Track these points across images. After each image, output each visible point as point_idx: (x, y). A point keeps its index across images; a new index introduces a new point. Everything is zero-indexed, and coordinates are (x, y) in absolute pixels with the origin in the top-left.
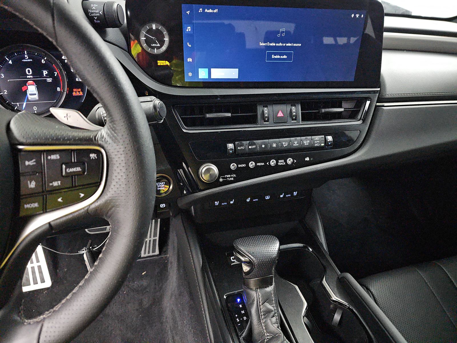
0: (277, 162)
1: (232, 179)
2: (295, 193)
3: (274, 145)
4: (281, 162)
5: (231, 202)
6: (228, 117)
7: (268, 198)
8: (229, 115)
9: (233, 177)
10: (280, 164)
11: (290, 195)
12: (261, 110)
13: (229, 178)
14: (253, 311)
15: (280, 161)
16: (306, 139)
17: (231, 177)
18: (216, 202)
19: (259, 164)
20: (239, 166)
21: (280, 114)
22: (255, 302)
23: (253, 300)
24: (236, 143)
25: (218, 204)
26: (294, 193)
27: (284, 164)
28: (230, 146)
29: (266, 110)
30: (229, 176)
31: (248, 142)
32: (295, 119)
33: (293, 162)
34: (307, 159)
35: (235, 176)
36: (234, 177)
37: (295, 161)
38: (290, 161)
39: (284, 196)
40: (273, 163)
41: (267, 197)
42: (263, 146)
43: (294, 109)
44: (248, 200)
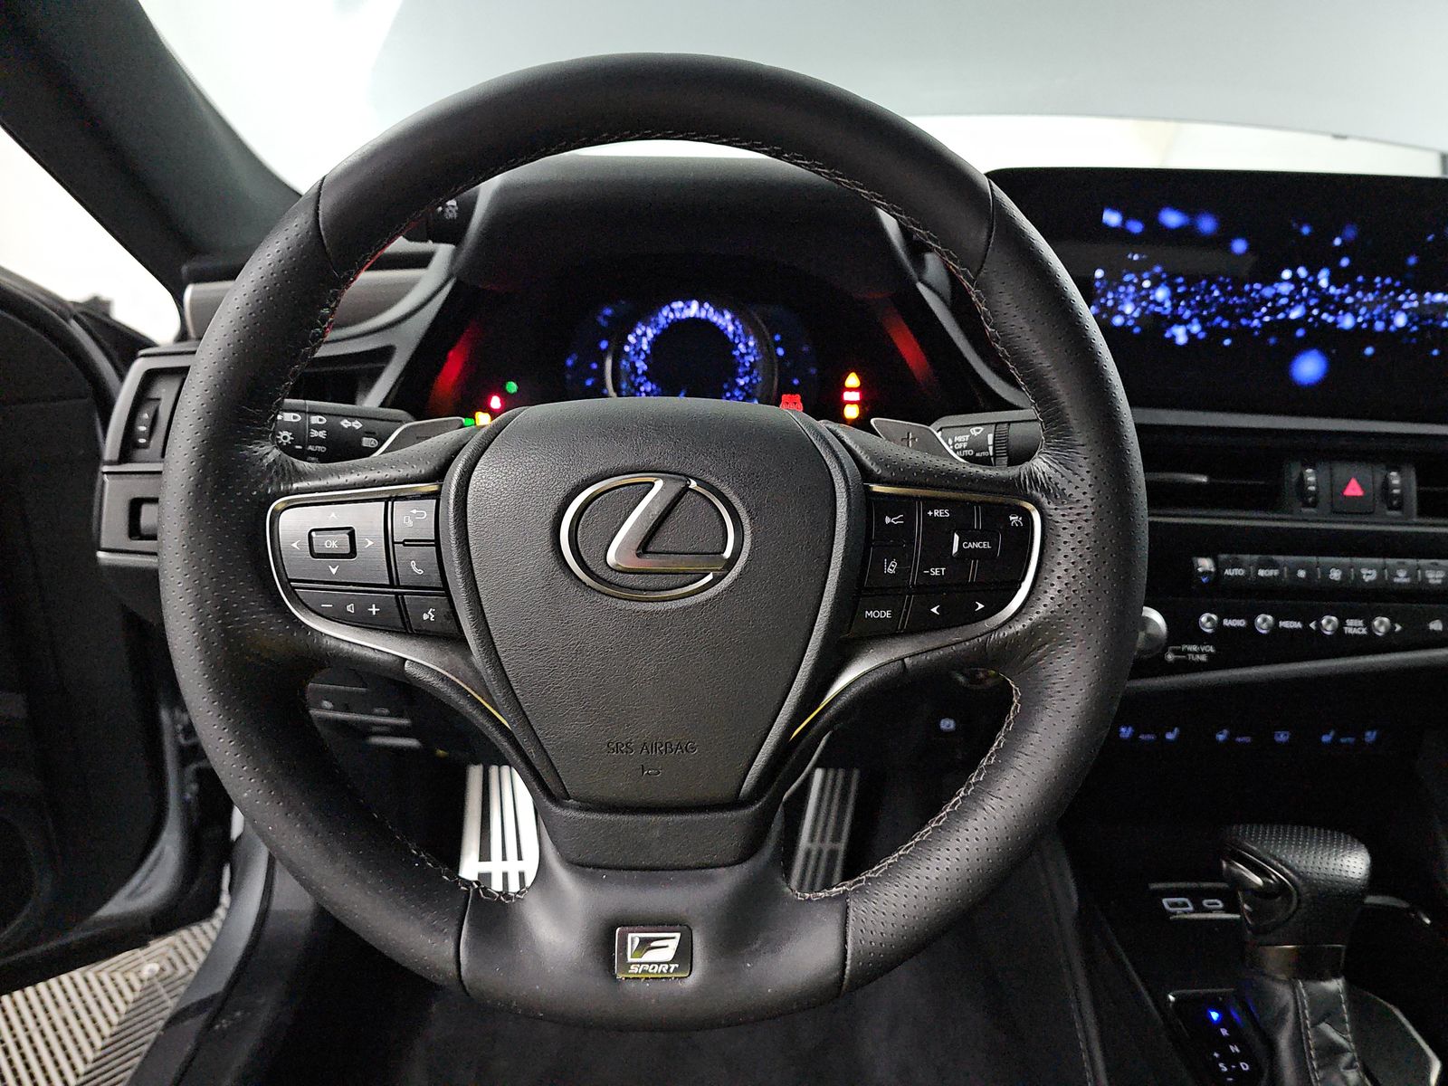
0: (1342, 624)
1: (1203, 658)
2: (1370, 736)
3: (1336, 575)
4: (1354, 627)
5: (1170, 736)
6: (1199, 484)
7: (1282, 737)
8: (1204, 479)
9: (1205, 653)
10: (1348, 630)
11: (1351, 740)
12: (1295, 475)
13: (1195, 653)
14: (1284, 1041)
15: (1350, 622)
16: (1436, 567)
17: (1200, 653)
18: (1123, 730)
19: (1285, 624)
20: (1226, 622)
21: (1354, 489)
22: (1290, 1016)
23: (1283, 1011)
24: (1223, 557)
25: (1127, 735)
26: (1368, 734)
27: (1364, 631)
28: (1205, 564)
29: (1310, 476)
30: (1195, 648)
31: (1256, 557)
32: (1399, 508)
33: (1391, 631)
34: (1436, 626)
35: (1211, 649)
36: (1209, 654)
37: (1398, 628)
38: (1381, 625)
39: (1335, 741)
40: (1329, 624)
41: (1279, 735)
42: (1302, 574)
43: (1395, 479)
44: (1221, 737)
